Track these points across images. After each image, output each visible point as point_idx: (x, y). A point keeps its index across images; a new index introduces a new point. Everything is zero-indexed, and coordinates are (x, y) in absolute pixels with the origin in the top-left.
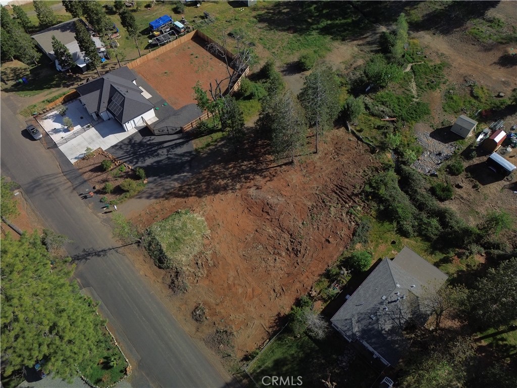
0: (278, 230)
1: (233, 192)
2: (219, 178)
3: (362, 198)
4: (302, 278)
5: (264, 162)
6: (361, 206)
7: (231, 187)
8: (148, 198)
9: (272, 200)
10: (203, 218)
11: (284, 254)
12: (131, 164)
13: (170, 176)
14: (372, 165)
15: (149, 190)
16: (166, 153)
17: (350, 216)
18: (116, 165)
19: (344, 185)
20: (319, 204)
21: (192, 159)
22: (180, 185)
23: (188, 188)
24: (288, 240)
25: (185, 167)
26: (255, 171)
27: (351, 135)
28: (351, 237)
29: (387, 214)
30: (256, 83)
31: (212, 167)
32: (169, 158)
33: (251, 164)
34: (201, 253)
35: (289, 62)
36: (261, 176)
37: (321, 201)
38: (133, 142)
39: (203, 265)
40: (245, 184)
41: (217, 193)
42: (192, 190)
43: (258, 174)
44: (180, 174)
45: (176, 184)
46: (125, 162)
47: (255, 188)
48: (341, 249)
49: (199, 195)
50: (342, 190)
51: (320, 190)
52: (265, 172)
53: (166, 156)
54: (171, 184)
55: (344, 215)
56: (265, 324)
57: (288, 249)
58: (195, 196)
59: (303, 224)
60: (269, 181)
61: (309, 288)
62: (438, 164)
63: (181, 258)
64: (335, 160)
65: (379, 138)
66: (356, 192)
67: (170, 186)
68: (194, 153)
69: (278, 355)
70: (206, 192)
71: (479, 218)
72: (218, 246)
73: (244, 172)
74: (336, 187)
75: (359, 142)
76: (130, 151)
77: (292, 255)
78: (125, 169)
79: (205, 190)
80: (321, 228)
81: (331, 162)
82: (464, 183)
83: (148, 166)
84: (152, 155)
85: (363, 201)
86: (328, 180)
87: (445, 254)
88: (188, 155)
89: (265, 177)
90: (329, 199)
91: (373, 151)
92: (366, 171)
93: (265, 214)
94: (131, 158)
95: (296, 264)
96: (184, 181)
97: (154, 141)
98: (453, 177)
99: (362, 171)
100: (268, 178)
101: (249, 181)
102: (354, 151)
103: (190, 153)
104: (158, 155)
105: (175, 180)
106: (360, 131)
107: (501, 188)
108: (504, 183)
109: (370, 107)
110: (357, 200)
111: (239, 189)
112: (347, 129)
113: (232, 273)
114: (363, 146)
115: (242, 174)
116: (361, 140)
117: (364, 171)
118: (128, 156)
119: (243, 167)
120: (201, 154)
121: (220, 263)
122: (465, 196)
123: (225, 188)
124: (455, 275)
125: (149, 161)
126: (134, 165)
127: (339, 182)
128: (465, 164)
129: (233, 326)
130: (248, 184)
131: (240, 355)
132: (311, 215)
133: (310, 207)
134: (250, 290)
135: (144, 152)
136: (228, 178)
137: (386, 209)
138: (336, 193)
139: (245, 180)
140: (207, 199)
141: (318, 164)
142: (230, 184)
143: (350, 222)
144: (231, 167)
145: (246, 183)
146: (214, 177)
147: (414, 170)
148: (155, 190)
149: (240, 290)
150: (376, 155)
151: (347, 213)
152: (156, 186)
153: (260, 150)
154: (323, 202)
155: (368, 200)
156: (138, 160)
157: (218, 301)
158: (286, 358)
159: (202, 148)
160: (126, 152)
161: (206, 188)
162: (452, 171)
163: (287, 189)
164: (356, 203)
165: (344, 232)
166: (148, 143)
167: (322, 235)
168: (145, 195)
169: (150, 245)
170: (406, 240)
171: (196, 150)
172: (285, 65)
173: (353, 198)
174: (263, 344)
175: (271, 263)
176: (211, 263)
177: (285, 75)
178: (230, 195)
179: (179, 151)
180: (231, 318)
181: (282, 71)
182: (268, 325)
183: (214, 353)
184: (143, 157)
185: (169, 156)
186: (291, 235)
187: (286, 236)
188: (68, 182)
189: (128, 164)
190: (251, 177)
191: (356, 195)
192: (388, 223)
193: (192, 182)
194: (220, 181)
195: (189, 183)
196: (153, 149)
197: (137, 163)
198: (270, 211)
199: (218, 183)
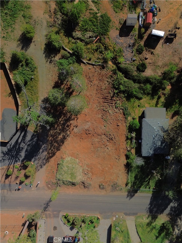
0: (99, 137)
1: (69, 137)
2: (57, 136)
3: (116, 96)
4: (121, 147)
5: (67, 113)
6: (118, 100)
7: (66, 135)
8: (41, 167)
9: (86, 127)
10: (70, 157)
11: (108, 144)
12: (18, 162)
13: (38, 152)
14: (108, 75)
15: (38, 164)
16: (25, 144)
17: (118, 108)
18: (12, 168)
19: (105, 96)
20: (104, 113)
21: (38, 137)
22: (47, 152)
23: (51, 151)
24: (105, 137)
25: (40, 144)
26: (69, 120)
27: (88, 65)
28: (124, 117)
29: (129, 96)
30: (18, 69)
31: (50, 133)
32: (29, 145)
33: (63, 118)
34: (83, 170)
35: (18, 38)
36: (72, 120)
37: (103, 111)
38: (5, 153)
39: (88, 172)
40: (70, 130)
41: (64, 143)
42: (54, 150)
43: (70, 120)
44: (41, 148)
45: (45, 153)
46: (14, 163)
47: (75, 127)
48: (124, 124)
49: (58, 149)
50: (106, 99)
51: (99, 106)
52: (71, 117)
53: (26, 146)
54: (43, 155)
55: (115, 110)
56: (123, 171)
57: (108, 141)
58: (57, 151)
59: (105, 126)
60: (77, 119)
61: (126, 148)
62: (132, 52)
63: (79, 178)
64: (93, 86)
65: (100, 57)
66: (112, 96)
67: (44, 156)
68: (36, 134)
69: (134, 175)
70: (59, 146)
71: (160, 68)
72: (85, 162)
73: (64, 124)
74: (103, 99)
75: (94, 66)
76: (9, 157)
77: (111, 141)
78: (18, 166)
79: (58, 146)
80: (112, 123)
81: (92, 88)
82: (146, 54)
83: (25, 156)
84: (20, 150)
85: (117, 97)
86: (98, 98)
87: (157, 95)
88: (34, 137)
89: (74, 119)
90: (105, 107)
91: (103, 67)
92: (108, 81)
93: (89, 135)
94: (14, 160)
95: (115, 143)
96: (46, 150)
97: (13, 144)
98: (141, 55)
99: (106, 82)
100: (76, 119)
101: (70, 127)
102: (96, 74)
103: (33, 135)
104: (22, 148)
105: (43, 152)
106: (90, 60)
107: (162, 45)
108: (162, 41)
109: (83, 39)
110: (115, 98)
111: (70, 133)
112: (84, 63)
113: (99, 166)
114: (97, 68)
115: (64, 126)
116: (95, 65)
117: (107, 81)
118: (12, 160)
119: (61, 122)
120: (39, 131)
121: (92, 166)
122: (151, 61)
123: (64, 138)
124: (165, 101)
125: (23, 154)
126: (19, 161)
127: (102, 95)
128: (142, 43)
129: (115, 181)
130: (71, 128)
131: (124, 186)
132: (105, 120)
133: (102, 117)
134: (109, 166)
135: (15, 152)
136: (61, 133)
137: (128, 94)
138: (105, 102)
139: (68, 127)
140: (63, 148)
141: (88, 94)
142: (65, 134)
143: (119, 111)
144: (57, 127)
145: (70, 128)
146: (55, 137)
147: (125, 64)
148: (40, 162)
149: (107, 169)
150: (106, 68)
151: (116, 108)
152: (38, 161)
153: (60, 108)
154: (104, 111)
155: (119, 95)
156: (18, 158)
157: (104, 178)
158: (136, 174)
159: (36, 129)
160: (9, 159)
161: (58, 145)
162: (139, 52)
163: (87, 116)
164: (115, 100)
165: (121, 117)
166: (11, 147)
167: (114, 125)
168: (39, 168)
169: (64, 183)
170: (142, 100)
171: (34, 131)
172: (19, 42)
173: (113, 99)
174: (127, 177)
175: (107, 151)
176: (89, 169)
177: (26, 50)
178: (69, 139)
179: (29, 137)
180: (112, 179)
181: (22, 49)
182: (124, 171)
183: (117, 192)
184: (18, 155)
185: (27, 144)
186: (105, 134)
187: (103, 136)
188: (4, 191)
189: (17, 163)
190: (69, 124)
191: (113, 97)
192: (132, 99)
193: (50, 147)
194: (59, 136)
195: (49, 149)
196: (17, 148)
197: (19, 159)
198: (89, 132)
199: (60, 138)
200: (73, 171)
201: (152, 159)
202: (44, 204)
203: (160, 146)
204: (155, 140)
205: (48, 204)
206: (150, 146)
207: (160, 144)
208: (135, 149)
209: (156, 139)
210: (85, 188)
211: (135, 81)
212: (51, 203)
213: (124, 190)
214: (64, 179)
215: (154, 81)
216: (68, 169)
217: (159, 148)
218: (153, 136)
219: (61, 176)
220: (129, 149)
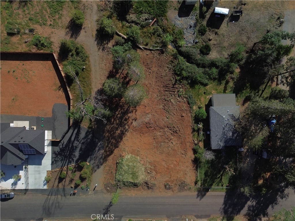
0: (161, 130)
1: (128, 132)
2: (115, 131)
3: (178, 83)
4: (187, 140)
5: (124, 105)
6: (181, 88)
7: (125, 130)
8: (98, 168)
9: (147, 120)
10: (130, 155)
11: (172, 137)
12: (71, 163)
13: (94, 151)
14: (168, 61)
15: (94, 164)
16: (79, 143)
17: (181, 97)
18: (65, 170)
19: (166, 84)
20: (165, 103)
21: (93, 134)
22: (104, 150)
23: (109, 149)
24: (169, 130)
25: (95, 141)
26: (126, 112)
27: (145, 50)
28: (189, 106)
29: (193, 83)
30: (68, 59)
31: (106, 129)
32: (83, 143)
33: (120, 111)
34: (146, 168)
35: (67, 25)
36: (130, 113)
37: (164, 101)
38: (57, 153)
39: (151, 171)
40: (128, 123)
41: (122, 139)
42: (111, 147)
43: (128, 113)
44: (97, 146)
45: (102, 151)
46: (68, 165)
47: (134, 121)
48: (190, 115)
49: (116, 146)
50: (167, 87)
51: (159, 96)
52: (129, 109)
53: (81, 144)
54: (99, 153)
55: (178, 98)
56: (191, 168)
57: (172, 134)
58: (115, 148)
59: (167, 118)
60: (136, 111)
61: (193, 141)
62: (194, 34)
63: (142, 177)
64: (151, 73)
65: (158, 41)
66: (173, 82)
67: (101, 155)
68: (90, 130)
69: (203, 172)
70: (117, 142)
71: (227, 49)
72: (148, 159)
73: (121, 118)
74: (164, 88)
75: (152, 52)
76: (62, 158)
77: (175, 134)
78: (72, 168)
79: (116, 142)
80: (175, 113)
81: (151, 76)
82: (210, 35)
83: (79, 156)
84: (73, 150)
85: (180, 84)
86: (158, 87)
87: (225, 80)
88: (88, 133)
89: (132, 112)
90: (167, 97)
91: (162, 52)
92: (169, 67)
93: (150, 129)
94: (68, 160)
95: (180, 137)
96: (103, 147)
97: (65, 143)
98: (204, 36)
99: (167, 68)
100: (134, 111)
101: (128, 120)
102: (154, 60)
103: (88, 132)
104: (76, 147)
105: (99, 150)
106: (147, 45)
107: (226, 24)
108: (226, 20)
109: (138, 22)
110: (177, 86)
111: (129, 128)
112: (140, 48)
113: (163, 163)
114: (156, 53)
115: (122, 120)
116: (153, 50)
117: (168, 67)
118: (65, 161)
119: (118, 116)
120: (93, 127)
121: (155, 164)
122: (215, 43)
123: (122, 134)
124: (234, 86)
125: (77, 154)
126: (73, 162)
127: (163, 83)
128: (205, 23)
129: (183, 179)
130: (130, 122)
131: (193, 184)
132: (167, 111)
133: (163, 108)
134: (175, 162)
135: (69, 152)
136: (118, 128)
137: (192, 80)
138: (166, 91)
139: (126, 121)
140: (121, 145)
141: (147, 83)
142: (123, 129)
143: (183, 100)
144: (114, 121)
145: (128, 122)
146: (112, 132)
147: (187, 47)
148: (97, 162)
149: (172, 166)
150: (165, 53)
151: (179, 96)
152: (94, 160)
153: (116, 99)
154: (166, 100)
155: (181, 82)
156: (71, 158)
157: (169, 177)
158: (206, 170)
159: (90, 125)
160: (62, 160)
161: (115, 141)
162: (202, 32)
163: (147, 108)
164: (178, 88)
165: (185, 106)
166: (64, 146)
167: (178, 115)
168: (96, 168)
169: (124, 184)
170: (208, 86)
171: (89, 128)
172: (68, 30)
173: (175, 87)
174: (196, 174)
175: (171, 145)
176: (153, 167)
177: (76, 38)
178: (128, 134)
179: (83, 135)
180: (179, 177)
181: (72, 36)
182: (192, 167)
183: (185, 192)
184: (72, 154)
185: (81, 142)
186: (168, 127)
187: (166, 129)
188: (57, 197)
189: (70, 164)
190: (127, 117)
191: (175, 84)
192: (196, 86)
193: (106, 144)
194: (117, 132)
195: (106, 146)
196: (70, 147)
197: (73, 160)
198: (150, 126)
199: (117, 134)
200: (135, 170)
201: (223, 152)
202: (104, 209)
203: (231, 137)
204: (225, 131)
205: (107, 209)
206: (220, 137)
207: (231, 134)
208: (203, 142)
209: (227, 129)
210: (149, 189)
211: (198, 65)
212: (111, 208)
213: (193, 189)
214: (125, 180)
215: (220, 64)
216: (129, 169)
217: (230, 139)
218: (223, 126)
219: (121, 176)
220: (196, 142)
